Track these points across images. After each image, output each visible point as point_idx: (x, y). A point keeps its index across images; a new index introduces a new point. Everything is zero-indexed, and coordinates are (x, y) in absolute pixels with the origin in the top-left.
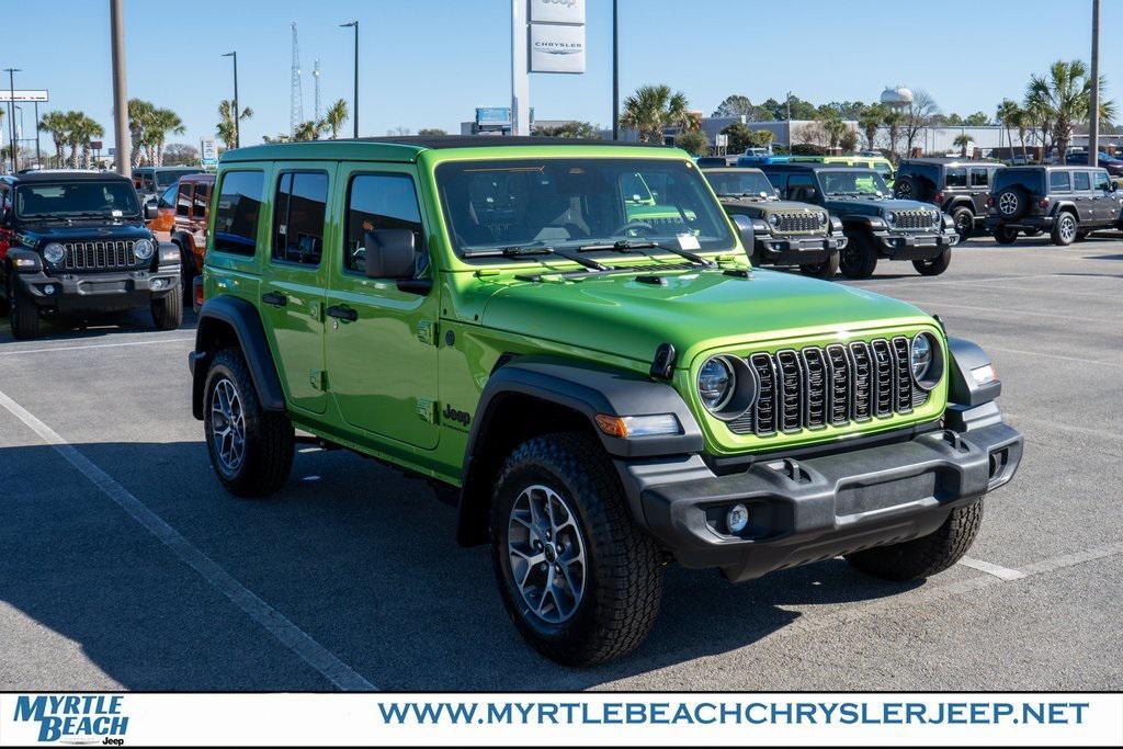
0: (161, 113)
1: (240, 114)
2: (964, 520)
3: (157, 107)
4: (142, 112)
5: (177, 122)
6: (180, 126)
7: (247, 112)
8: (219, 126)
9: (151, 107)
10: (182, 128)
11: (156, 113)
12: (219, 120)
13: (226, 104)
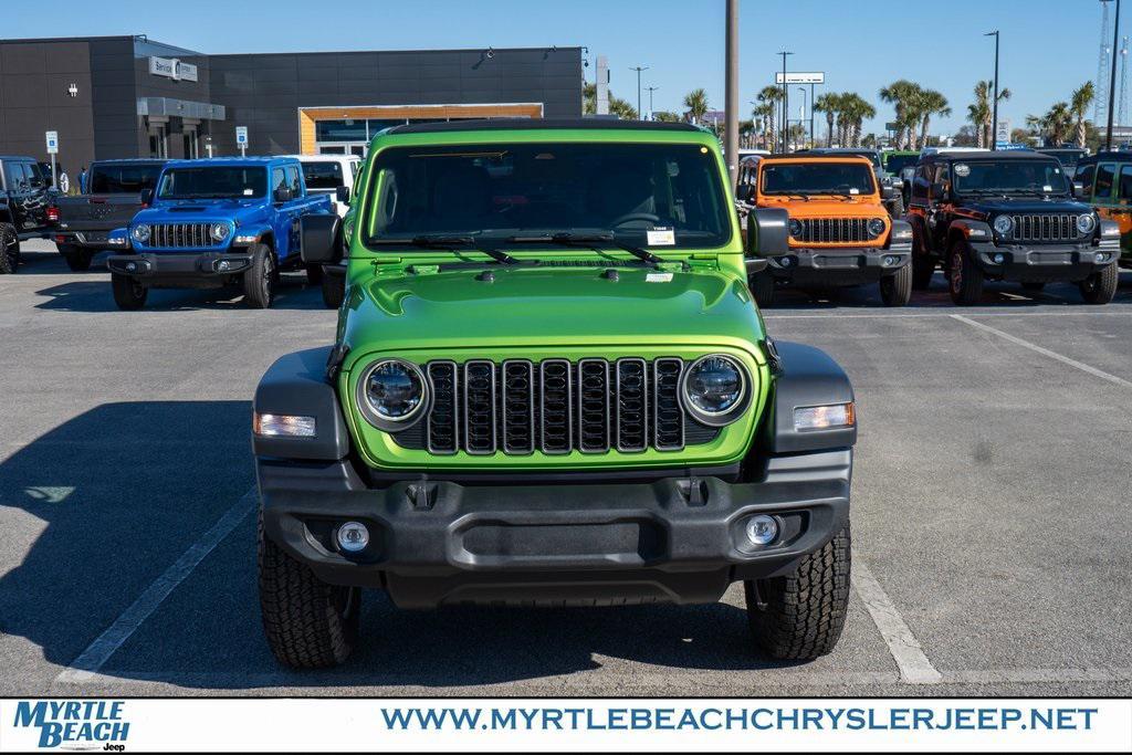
0: (927, 95)
1: (998, 96)
2: (804, 595)
3: (924, 88)
4: (909, 94)
5: (943, 103)
6: (945, 107)
7: (1005, 94)
8: (972, 108)
9: (918, 88)
10: (948, 110)
11: (922, 95)
12: (974, 101)
13: (983, 85)
